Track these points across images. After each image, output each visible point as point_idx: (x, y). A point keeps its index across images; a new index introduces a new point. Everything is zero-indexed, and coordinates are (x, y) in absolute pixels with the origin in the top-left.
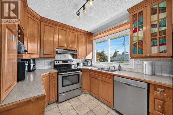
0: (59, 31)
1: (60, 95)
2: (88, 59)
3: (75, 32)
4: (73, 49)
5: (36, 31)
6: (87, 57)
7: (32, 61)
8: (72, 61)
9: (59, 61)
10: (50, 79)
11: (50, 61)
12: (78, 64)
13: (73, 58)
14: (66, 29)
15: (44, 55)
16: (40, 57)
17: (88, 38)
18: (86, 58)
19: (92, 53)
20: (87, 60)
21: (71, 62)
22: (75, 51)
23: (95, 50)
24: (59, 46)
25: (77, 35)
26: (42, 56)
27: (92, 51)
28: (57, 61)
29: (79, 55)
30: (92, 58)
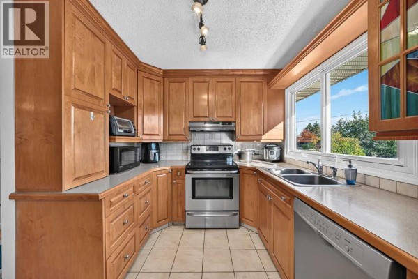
0: (194, 85)
1: (188, 214)
2: (270, 143)
3: (229, 79)
4: (225, 120)
5: (156, 96)
6: (263, 137)
7: (153, 146)
8: (227, 147)
9: (199, 147)
10: (172, 180)
11: (184, 146)
12: (240, 155)
13: (233, 140)
14: (208, 79)
15: (169, 135)
16: (164, 140)
17: (269, 87)
18: (262, 141)
19: (281, 124)
20: (268, 146)
21: (225, 149)
22: (230, 123)
23: (291, 115)
24: (194, 117)
25: (234, 85)
26: (166, 138)
27: (284, 120)
28: (196, 147)
29: (242, 133)
30: (284, 140)
